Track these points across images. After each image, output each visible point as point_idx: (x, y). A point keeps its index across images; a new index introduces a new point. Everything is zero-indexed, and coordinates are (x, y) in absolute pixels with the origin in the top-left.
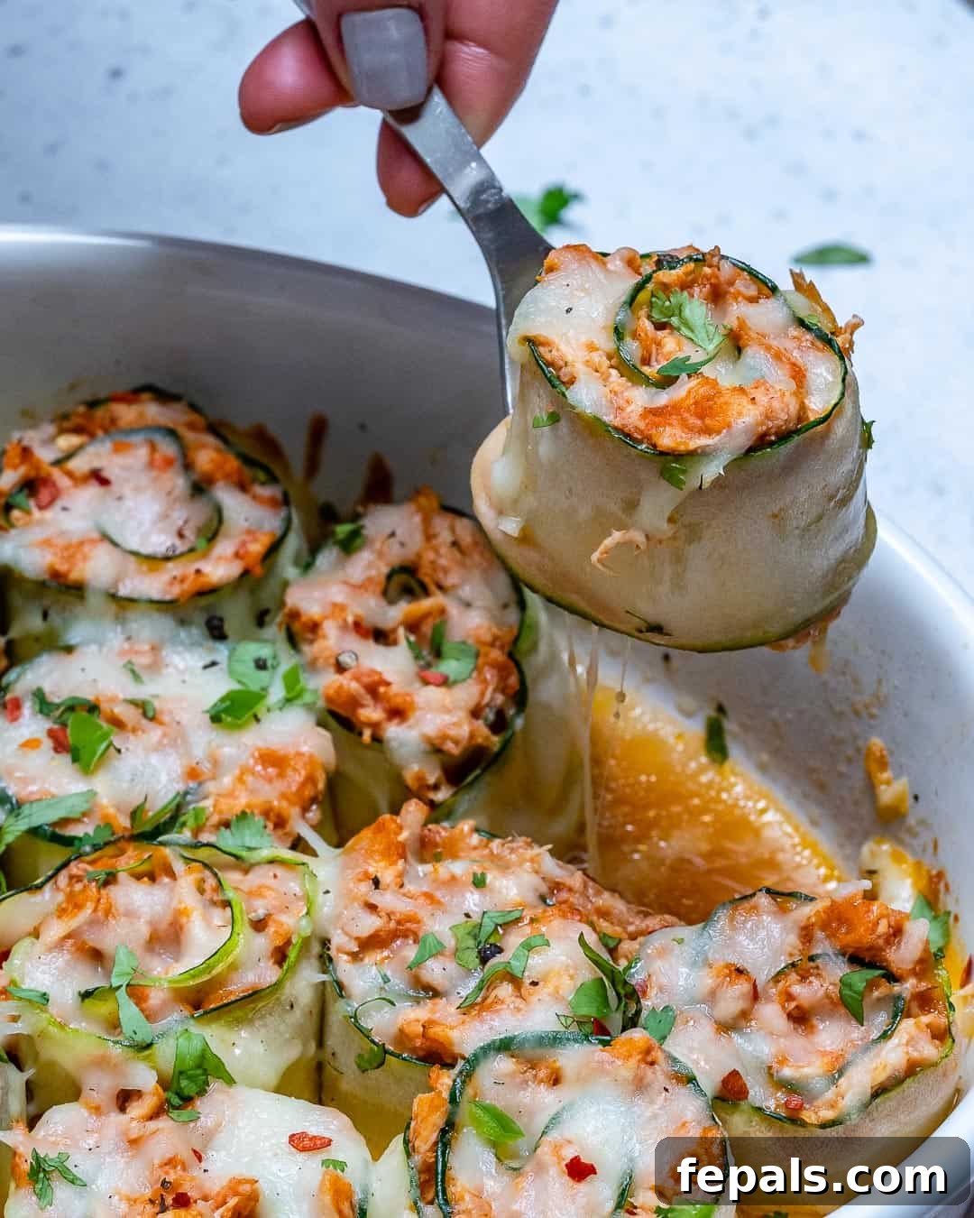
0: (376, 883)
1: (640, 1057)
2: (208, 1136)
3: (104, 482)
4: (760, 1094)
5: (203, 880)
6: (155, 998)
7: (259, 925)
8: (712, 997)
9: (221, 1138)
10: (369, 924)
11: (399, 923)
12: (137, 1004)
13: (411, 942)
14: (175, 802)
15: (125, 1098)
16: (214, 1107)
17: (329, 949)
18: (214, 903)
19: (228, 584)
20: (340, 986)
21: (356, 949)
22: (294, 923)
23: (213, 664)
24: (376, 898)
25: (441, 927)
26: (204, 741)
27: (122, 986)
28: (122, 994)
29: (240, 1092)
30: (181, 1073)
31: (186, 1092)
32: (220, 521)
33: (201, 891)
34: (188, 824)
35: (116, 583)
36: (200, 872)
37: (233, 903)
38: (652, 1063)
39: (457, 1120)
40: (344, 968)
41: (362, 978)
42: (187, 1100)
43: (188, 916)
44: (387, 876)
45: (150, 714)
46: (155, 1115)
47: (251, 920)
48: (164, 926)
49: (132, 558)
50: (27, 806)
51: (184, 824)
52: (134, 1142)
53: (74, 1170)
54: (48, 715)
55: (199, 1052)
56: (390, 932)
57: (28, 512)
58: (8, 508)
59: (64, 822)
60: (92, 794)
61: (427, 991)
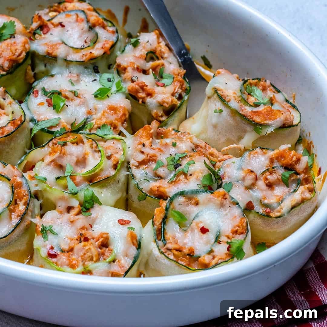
0: (144, 145)
1: (222, 197)
2: (94, 220)
3: (63, 26)
4: (258, 208)
5: (92, 144)
6: (78, 179)
7: (109, 158)
8: (243, 179)
9: (98, 221)
10: (141, 157)
11: (150, 157)
12: (73, 181)
13: (154, 163)
14: (84, 121)
15: (69, 209)
16: (95, 212)
17: (130, 165)
18: (95, 151)
19: (100, 56)
20: (133, 175)
21: (138, 165)
22: (120, 157)
23: (95, 80)
24: (143, 149)
25: (163, 158)
26: (93, 103)
27: (68, 176)
28: (68, 178)
29: (103, 207)
30: (86, 201)
31: (87, 207)
32: (97, 38)
33: (92, 148)
34: (88, 128)
35: (66, 57)
36: (91, 142)
37: (101, 151)
38: (226, 199)
39: (168, 216)
40: (134, 170)
41: (139, 173)
42: (88, 210)
43: (88, 155)
44: (147, 143)
45: (77, 95)
46: (78, 214)
47: (106, 156)
48: (81, 157)
49: (71, 49)
50: (40, 122)
51: (87, 128)
52: (72, 222)
53: (54, 230)
54: (46, 95)
55: (91, 195)
56: (148, 160)
57: (40, 35)
58: (35, 34)
59: (51, 127)
60: (59, 119)
61: (159, 177)
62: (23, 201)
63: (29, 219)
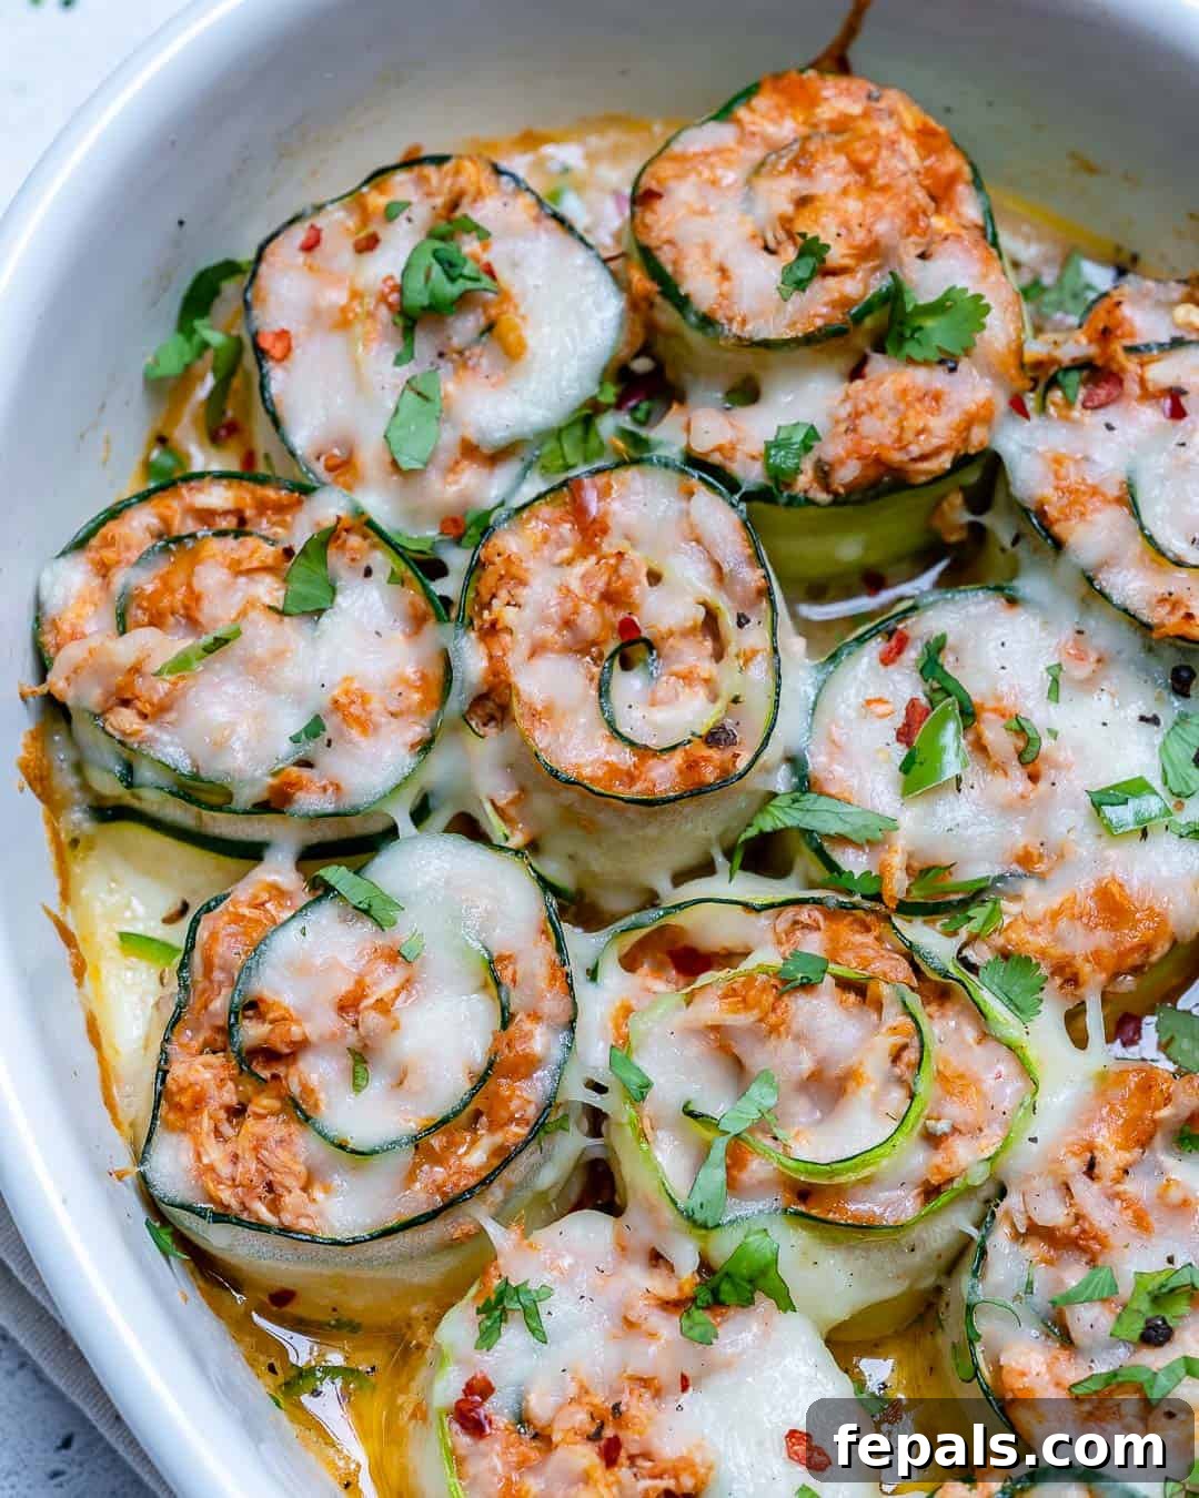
0: (1091, 1169)
2: (709, 1369)
3: (1178, 413)
5: (904, 1047)
6: (757, 1169)
7: (932, 1140)
9: (722, 1382)
10: (1053, 1213)
11: (1083, 1231)
13: (1084, 1260)
14: (979, 885)
15: (656, 1259)
16: (740, 1334)
17: (999, 1202)
18: (900, 1081)
20: (983, 1253)
21: (1023, 1231)
22: (968, 1164)
23: (1154, 720)
24: (1081, 1186)
26: (1068, 821)
27: (730, 1132)
28: (726, 1139)
29: (793, 1322)
30: (729, 1273)
31: (723, 1297)
33: (896, 1058)
35: (1101, 566)
36: (907, 1034)
37: (916, 1099)
40: (1000, 1241)
41: (1008, 1261)
42: (716, 1303)
43: (858, 1084)
44: (1110, 1162)
45: (1028, 757)
46: (670, 1306)
47: (925, 1127)
48: (835, 1071)
49: (1142, 541)
50: (812, 796)
51: (970, 919)
52: (629, 1324)
53: (544, 1317)
54: (926, 681)
55: (763, 1262)
56: (1067, 1237)
57: (1069, 404)
58: (1053, 383)
59: (842, 840)
60: (891, 825)
61: (1059, 1331)
62: (498, 1138)
63: (480, 1214)
